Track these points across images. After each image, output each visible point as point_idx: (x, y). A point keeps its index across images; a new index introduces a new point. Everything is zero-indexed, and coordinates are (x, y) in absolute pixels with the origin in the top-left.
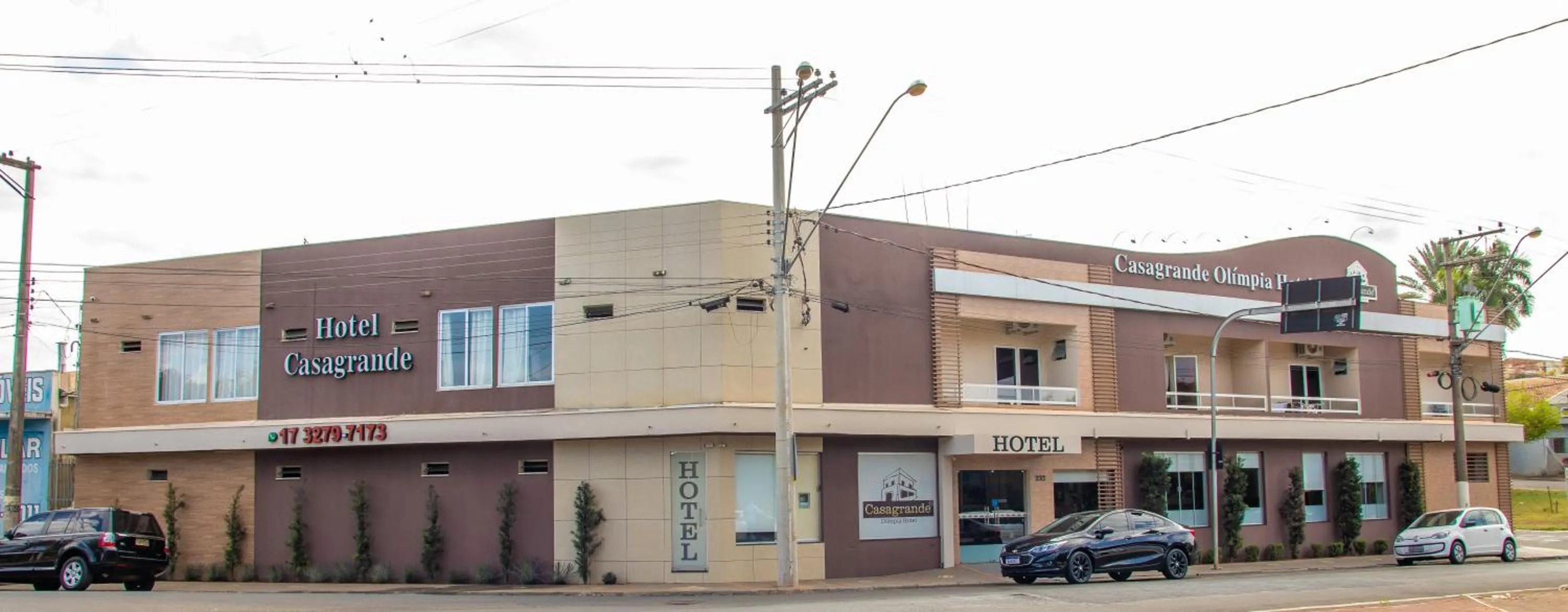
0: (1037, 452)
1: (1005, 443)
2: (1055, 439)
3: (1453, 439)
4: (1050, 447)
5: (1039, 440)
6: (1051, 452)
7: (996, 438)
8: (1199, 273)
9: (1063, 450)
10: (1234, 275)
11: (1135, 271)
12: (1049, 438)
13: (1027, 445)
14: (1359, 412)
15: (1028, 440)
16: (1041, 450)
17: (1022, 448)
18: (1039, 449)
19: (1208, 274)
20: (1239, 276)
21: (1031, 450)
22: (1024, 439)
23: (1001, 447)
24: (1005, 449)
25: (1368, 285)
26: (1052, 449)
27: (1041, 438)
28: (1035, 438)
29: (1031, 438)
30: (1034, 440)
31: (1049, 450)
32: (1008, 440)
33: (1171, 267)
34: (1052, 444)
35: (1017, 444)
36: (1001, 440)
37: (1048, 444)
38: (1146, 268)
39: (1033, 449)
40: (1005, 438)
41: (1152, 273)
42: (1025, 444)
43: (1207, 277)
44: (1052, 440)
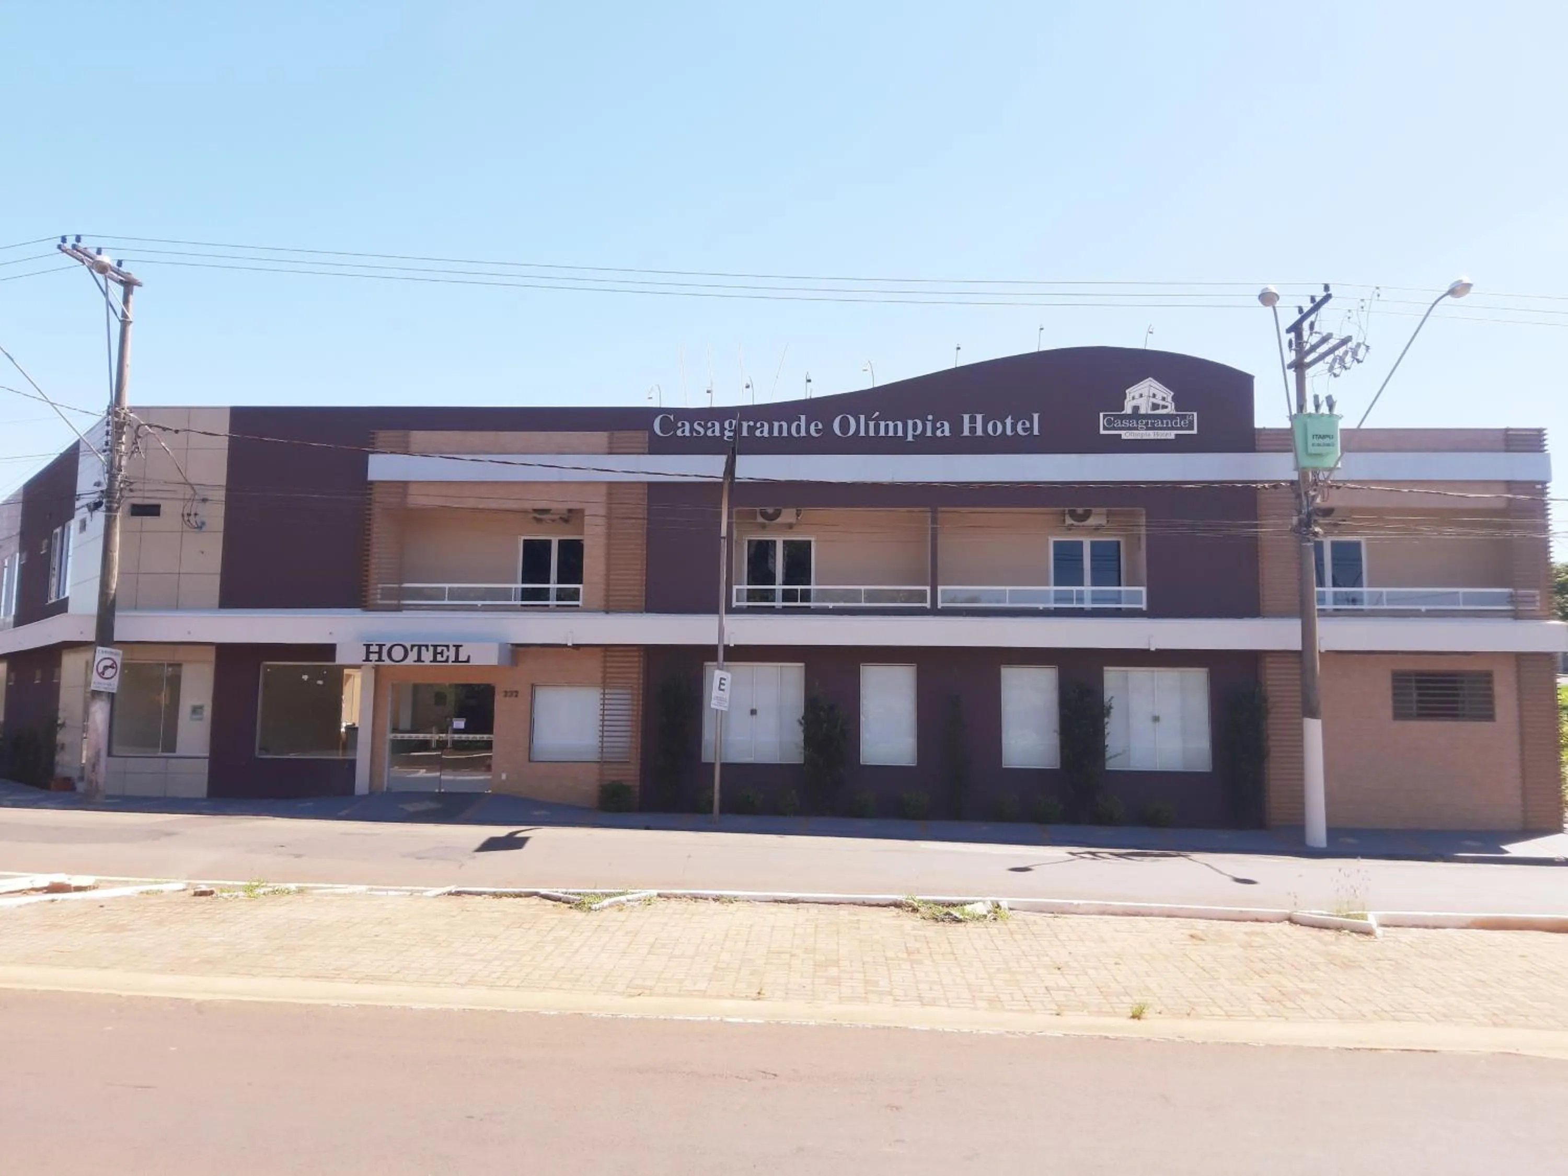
0: (427, 663)
1: (380, 653)
2: (457, 647)
3: (1298, 647)
4: (448, 657)
5: (431, 649)
6: (450, 663)
7: (368, 646)
8: (802, 427)
9: (468, 661)
10: (872, 424)
11: (687, 434)
12: (447, 646)
13: (413, 655)
14: (1144, 606)
15: (416, 649)
16: (435, 660)
17: (406, 656)
18: (432, 659)
19: (820, 426)
20: (882, 424)
21: (419, 659)
22: (409, 648)
23: (374, 657)
24: (380, 659)
25: (1175, 413)
26: (452, 658)
27: (435, 647)
28: (427, 646)
29: (420, 647)
30: (423, 648)
31: (447, 661)
32: (385, 650)
33: (752, 423)
34: (452, 653)
35: (398, 653)
36: (374, 649)
37: (446, 654)
38: (706, 429)
39: (423, 659)
40: (381, 646)
41: (717, 434)
42: (410, 653)
43: (817, 431)
44: (453, 650)
